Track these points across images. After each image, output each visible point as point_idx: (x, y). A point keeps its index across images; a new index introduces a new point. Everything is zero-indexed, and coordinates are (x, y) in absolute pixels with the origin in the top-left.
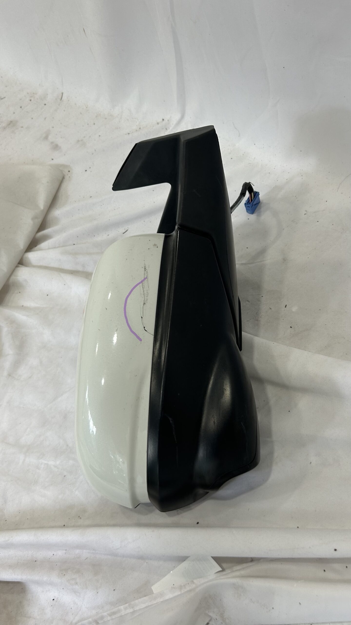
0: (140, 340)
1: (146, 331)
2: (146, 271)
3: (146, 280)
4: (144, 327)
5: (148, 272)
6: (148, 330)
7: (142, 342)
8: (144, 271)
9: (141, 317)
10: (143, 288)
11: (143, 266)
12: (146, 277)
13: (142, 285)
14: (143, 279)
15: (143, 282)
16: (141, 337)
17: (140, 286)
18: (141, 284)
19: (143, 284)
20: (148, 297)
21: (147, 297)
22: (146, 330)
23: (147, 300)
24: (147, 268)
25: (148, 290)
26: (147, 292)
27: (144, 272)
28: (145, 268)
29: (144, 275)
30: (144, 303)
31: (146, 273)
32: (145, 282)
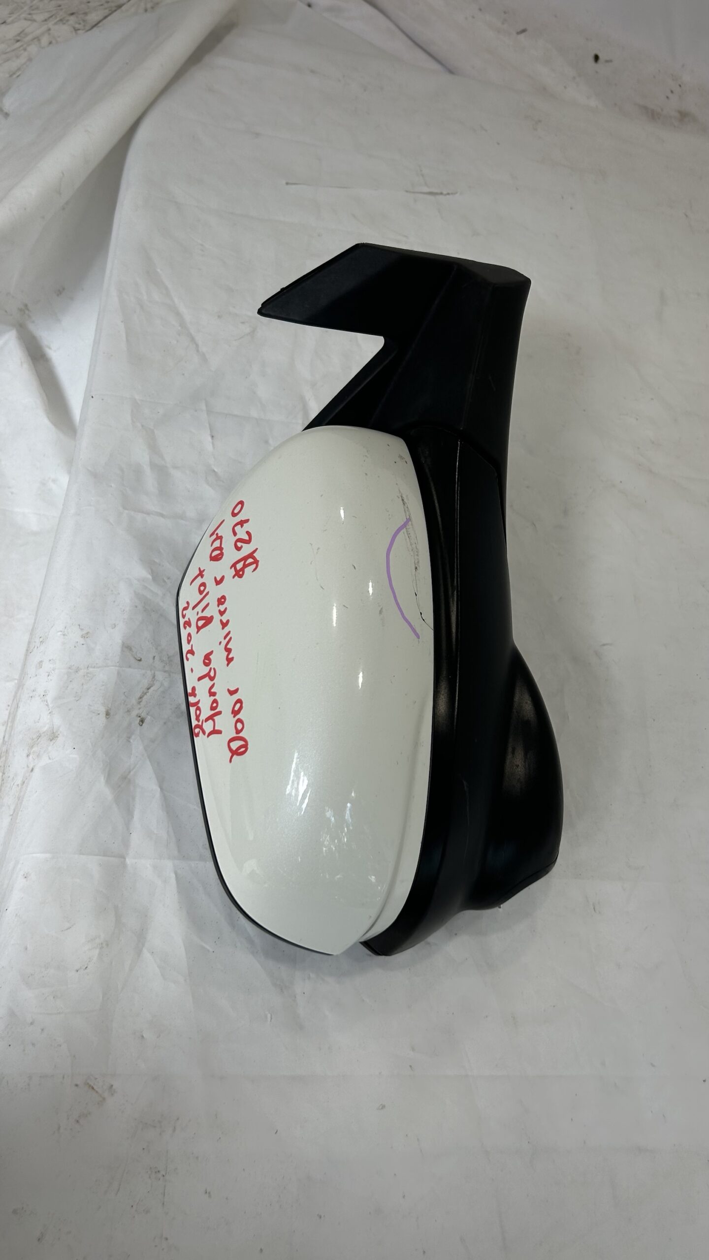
0: (417, 636)
1: (424, 620)
2: (406, 505)
3: (410, 523)
4: (421, 614)
5: (409, 507)
7: (420, 640)
8: (403, 506)
9: (413, 594)
10: (408, 537)
11: (399, 495)
12: (408, 517)
13: (407, 531)
14: (405, 520)
15: (408, 528)
16: (418, 631)
21: (418, 557)
23: (418, 562)
24: (405, 500)
25: (416, 543)
26: (416, 547)
28: (403, 500)
29: (405, 512)
30: (416, 568)
31: (406, 509)
32: (409, 526)
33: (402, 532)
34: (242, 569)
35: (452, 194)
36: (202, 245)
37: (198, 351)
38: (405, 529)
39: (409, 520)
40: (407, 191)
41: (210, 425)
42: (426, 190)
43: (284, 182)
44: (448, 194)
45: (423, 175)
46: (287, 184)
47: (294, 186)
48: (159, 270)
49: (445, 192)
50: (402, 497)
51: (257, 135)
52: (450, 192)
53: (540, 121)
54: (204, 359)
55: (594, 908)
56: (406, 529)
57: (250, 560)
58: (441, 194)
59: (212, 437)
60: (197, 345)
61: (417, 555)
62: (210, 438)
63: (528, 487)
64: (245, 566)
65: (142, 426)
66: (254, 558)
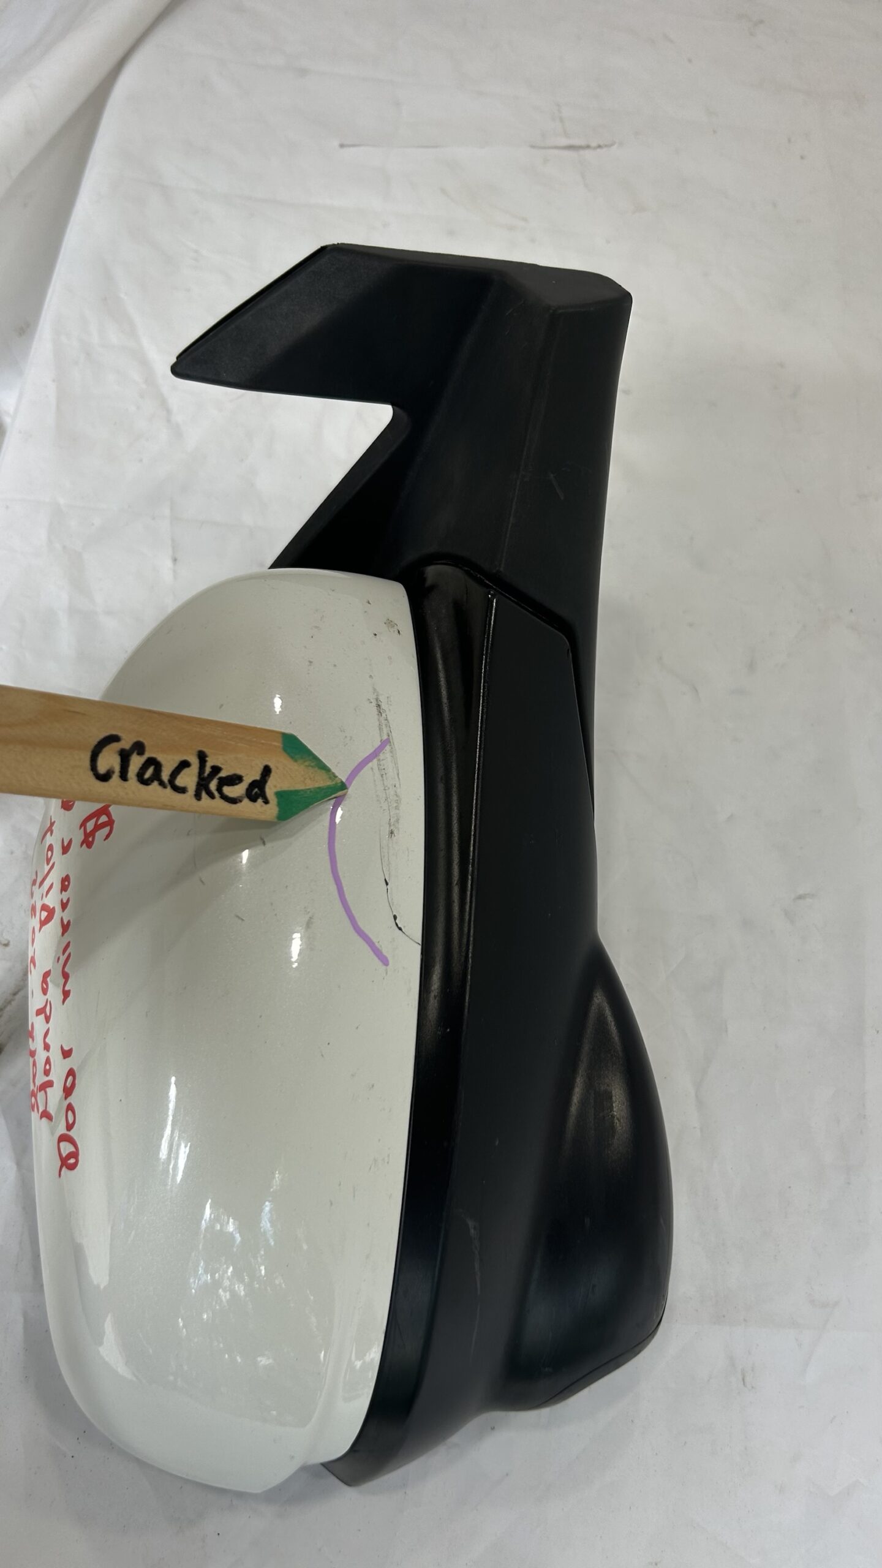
0: (385, 961)
1: (400, 929)
2: (384, 715)
3: (388, 748)
4: (395, 917)
5: (389, 718)
6: (404, 927)
7: (388, 967)
8: (376, 717)
9: (385, 880)
10: (382, 776)
11: (372, 697)
12: (385, 737)
13: (379, 765)
14: (377, 743)
15: (382, 756)
16: (385, 952)
17: (372, 769)
18: (374, 763)
19: (381, 763)
20: (398, 809)
21: (398, 811)
22: (399, 926)
23: (397, 821)
24: (383, 706)
25: (397, 785)
26: (396, 792)
27: (379, 720)
28: (379, 706)
29: (380, 729)
30: (392, 833)
31: (384, 722)
32: (386, 754)
33: (370, 765)
34: (93, 833)
35: (606, 146)
36: (196, 251)
37: (169, 421)
38: (375, 761)
39: (386, 742)
40: (533, 147)
41: (173, 540)
42: (564, 142)
43: (336, 143)
44: (599, 147)
45: (561, 120)
46: (342, 146)
47: (352, 149)
48: (122, 295)
49: (594, 144)
50: (377, 700)
51: (303, 72)
52: (601, 143)
53: (761, 22)
54: (177, 432)
55: (743, 1380)
56: (379, 760)
57: (104, 819)
58: (588, 147)
59: (175, 560)
60: (169, 411)
61: (397, 808)
62: (169, 563)
63: (691, 625)
64: (97, 827)
65: (64, 547)
66: (109, 815)
